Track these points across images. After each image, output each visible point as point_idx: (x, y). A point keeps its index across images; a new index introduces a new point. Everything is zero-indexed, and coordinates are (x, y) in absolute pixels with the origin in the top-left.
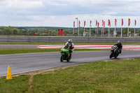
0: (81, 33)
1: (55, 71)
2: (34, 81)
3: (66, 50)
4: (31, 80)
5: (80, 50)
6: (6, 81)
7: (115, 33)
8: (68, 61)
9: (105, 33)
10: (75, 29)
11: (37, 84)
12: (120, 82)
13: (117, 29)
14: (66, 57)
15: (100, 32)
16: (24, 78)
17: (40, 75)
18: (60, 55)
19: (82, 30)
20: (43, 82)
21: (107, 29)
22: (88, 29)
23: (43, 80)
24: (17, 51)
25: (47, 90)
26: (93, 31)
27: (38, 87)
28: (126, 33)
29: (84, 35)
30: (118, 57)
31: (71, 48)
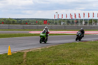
0: (60, 23)
1: (42, 49)
2: (27, 56)
3: (44, 35)
4: (25, 56)
5: (59, 34)
6: (8, 57)
7: (83, 23)
8: (45, 43)
9: (76, 23)
10: (56, 20)
11: (29, 59)
12: (87, 57)
13: (85, 20)
14: (44, 40)
15: (73, 22)
16: (20, 54)
17: (31, 52)
18: (39, 38)
19: (60, 21)
20: (33, 57)
21: (78, 20)
22: (65, 20)
23: (33, 56)
24: (15, 36)
25: (36, 63)
26: (68, 21)
27: (30, 60)
28: (91, 22)
29: (62, 24)
30: (82, 40)
31: (47, 33)
